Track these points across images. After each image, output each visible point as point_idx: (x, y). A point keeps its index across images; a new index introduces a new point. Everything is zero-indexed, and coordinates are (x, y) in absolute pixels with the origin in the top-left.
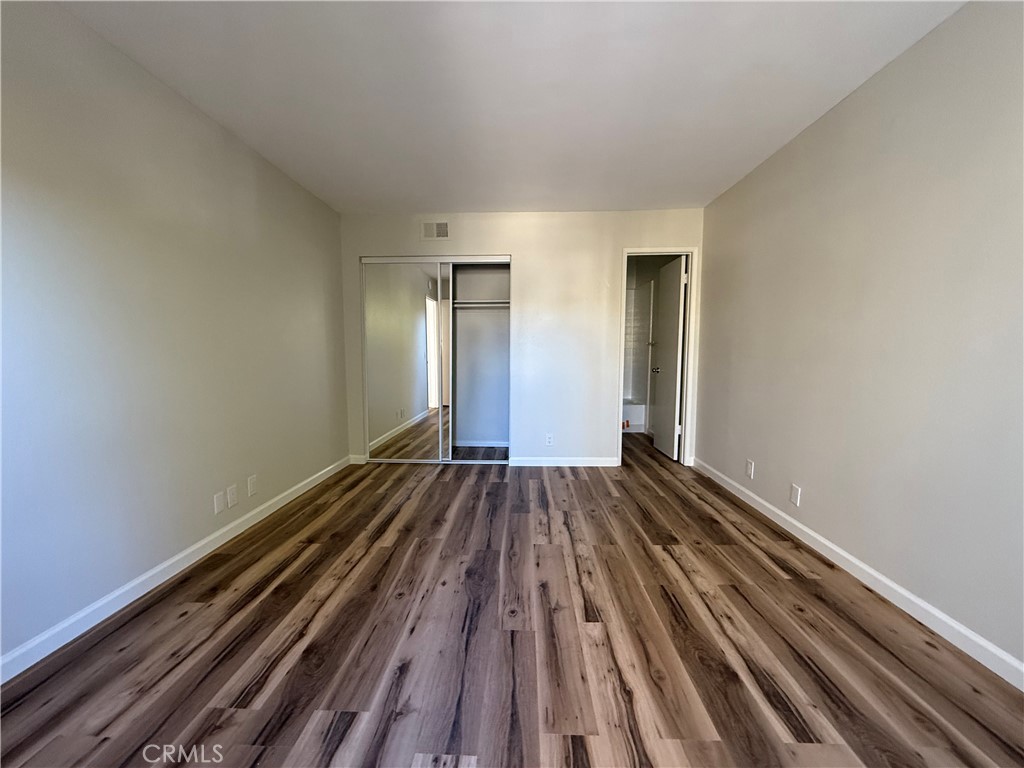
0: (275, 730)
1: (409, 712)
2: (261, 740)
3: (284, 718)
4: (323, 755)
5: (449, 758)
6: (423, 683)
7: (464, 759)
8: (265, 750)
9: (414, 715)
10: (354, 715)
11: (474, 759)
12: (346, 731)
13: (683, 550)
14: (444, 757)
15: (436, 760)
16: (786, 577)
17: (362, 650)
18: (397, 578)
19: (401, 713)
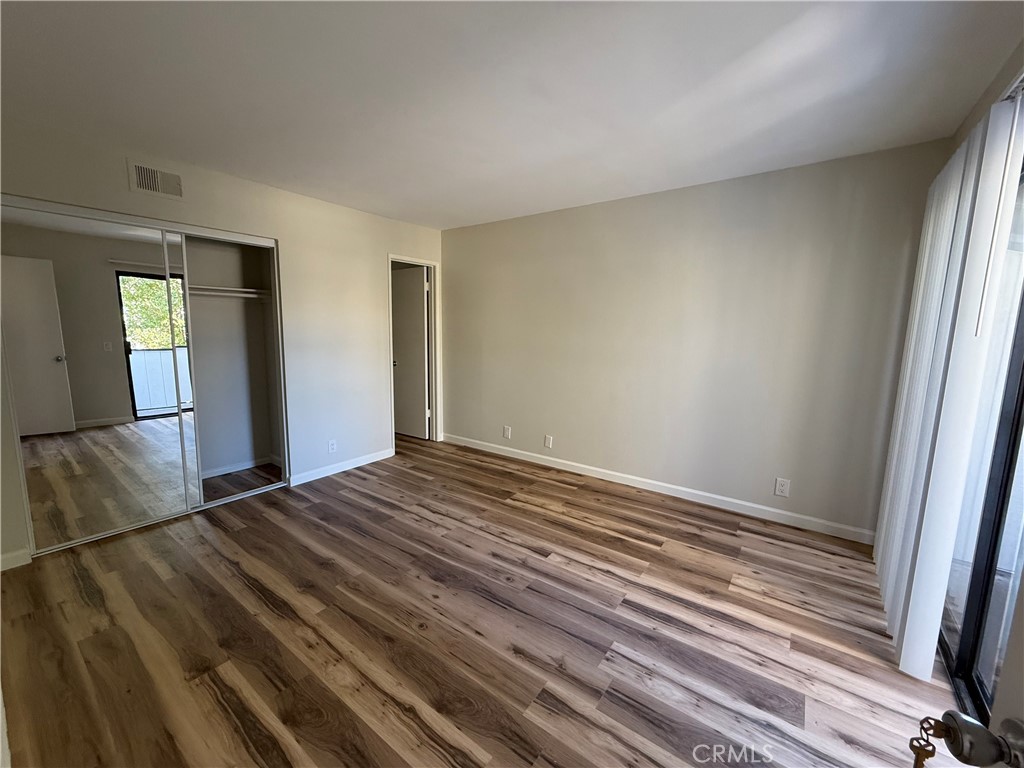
0: (527, 747)
1: (563, 660)
2: (530, 759)
3: (516, 738)
4: (572, 717)
5: (608, 654)
6: (541, 645)
7: (613, 647)
8: (543, 756)
9: (566, 658)
10: (544, 691)
11: (615, 643)
12: (557, 699)
13: (519, 495)
14: (607, 655)
15: (608, 659)
16: (575, 488)
17: (475, 669)
18: (392, 620)
19: (561, 666)
